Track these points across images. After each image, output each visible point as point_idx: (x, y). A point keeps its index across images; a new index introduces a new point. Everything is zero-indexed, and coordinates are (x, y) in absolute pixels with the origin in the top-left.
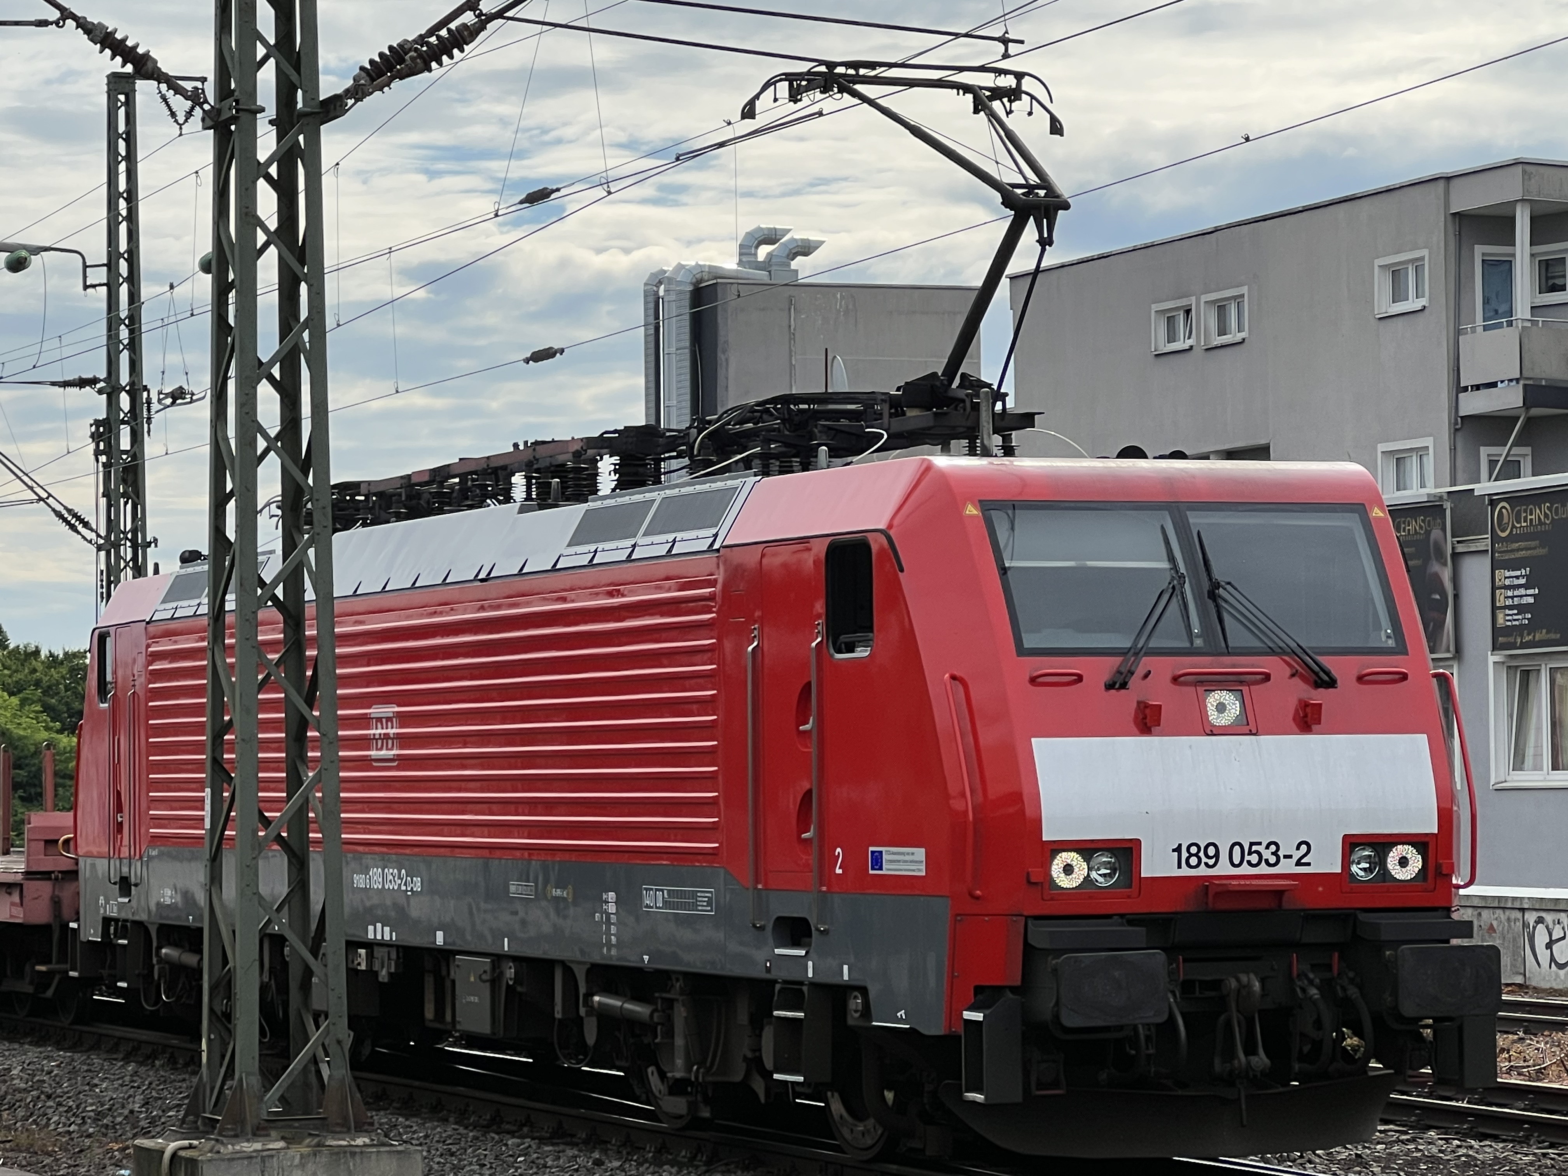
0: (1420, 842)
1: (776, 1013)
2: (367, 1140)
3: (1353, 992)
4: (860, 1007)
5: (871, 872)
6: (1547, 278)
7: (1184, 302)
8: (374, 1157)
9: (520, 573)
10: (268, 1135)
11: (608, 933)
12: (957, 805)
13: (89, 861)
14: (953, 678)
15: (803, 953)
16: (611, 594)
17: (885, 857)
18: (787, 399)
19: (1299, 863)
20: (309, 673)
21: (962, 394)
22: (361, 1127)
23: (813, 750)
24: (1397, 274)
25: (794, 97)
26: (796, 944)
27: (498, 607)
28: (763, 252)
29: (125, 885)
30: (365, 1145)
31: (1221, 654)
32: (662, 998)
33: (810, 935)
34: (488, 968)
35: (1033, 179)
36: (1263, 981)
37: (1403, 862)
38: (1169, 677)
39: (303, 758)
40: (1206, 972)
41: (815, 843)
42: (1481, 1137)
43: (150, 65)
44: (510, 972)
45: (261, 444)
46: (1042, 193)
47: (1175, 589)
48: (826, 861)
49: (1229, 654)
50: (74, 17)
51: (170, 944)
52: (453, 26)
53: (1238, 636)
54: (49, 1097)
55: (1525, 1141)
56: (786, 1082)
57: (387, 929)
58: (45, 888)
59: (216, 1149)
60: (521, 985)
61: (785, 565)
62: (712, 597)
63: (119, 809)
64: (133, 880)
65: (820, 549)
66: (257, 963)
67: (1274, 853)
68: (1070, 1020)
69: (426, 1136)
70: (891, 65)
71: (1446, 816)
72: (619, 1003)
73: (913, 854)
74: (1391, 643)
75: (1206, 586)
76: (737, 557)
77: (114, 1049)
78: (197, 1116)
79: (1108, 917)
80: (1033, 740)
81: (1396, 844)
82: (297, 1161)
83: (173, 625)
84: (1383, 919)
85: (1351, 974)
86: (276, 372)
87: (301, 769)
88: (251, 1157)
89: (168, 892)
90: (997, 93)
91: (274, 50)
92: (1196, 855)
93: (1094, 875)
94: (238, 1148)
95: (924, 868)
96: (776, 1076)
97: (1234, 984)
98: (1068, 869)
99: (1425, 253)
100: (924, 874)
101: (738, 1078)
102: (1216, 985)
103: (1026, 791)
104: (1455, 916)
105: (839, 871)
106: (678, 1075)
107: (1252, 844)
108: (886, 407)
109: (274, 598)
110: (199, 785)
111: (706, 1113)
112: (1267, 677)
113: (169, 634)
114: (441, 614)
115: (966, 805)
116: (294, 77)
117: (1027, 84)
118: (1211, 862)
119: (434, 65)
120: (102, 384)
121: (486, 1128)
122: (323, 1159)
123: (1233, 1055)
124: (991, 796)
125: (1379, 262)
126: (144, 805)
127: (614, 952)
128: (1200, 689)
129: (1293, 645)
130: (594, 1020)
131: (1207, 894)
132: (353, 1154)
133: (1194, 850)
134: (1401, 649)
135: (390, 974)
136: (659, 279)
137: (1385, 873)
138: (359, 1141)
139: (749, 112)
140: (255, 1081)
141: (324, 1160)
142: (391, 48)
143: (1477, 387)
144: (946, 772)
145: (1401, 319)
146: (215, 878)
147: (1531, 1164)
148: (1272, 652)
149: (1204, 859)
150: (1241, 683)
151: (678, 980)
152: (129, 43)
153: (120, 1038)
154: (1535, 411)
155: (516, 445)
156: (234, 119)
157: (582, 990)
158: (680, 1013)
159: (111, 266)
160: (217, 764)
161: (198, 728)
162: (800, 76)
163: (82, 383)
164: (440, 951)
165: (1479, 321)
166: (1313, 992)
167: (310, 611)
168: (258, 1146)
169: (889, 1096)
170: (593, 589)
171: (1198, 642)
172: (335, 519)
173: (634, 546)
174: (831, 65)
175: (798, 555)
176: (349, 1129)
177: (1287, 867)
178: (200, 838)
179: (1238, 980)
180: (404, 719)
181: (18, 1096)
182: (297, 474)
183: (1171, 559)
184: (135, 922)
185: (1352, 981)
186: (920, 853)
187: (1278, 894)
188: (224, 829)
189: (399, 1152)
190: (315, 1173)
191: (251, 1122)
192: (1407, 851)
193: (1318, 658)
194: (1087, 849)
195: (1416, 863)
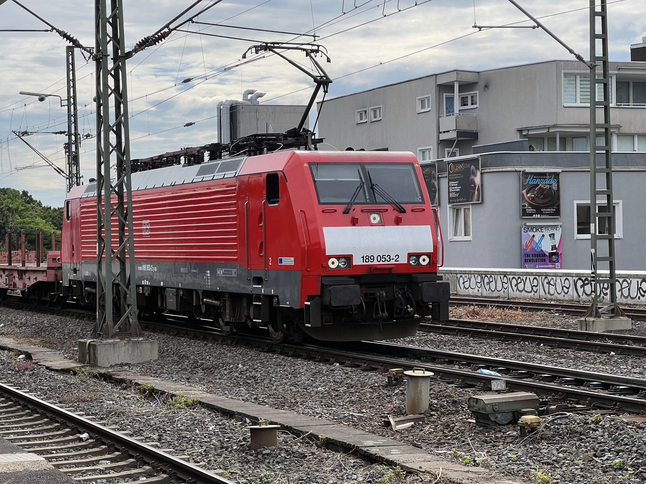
0: (428, 255)
1: (254, 303)
2: (142, 339)
3: (411, 295)
4: (276, 301)
5: (279, 264)
6: (463, 102)
7: (364, 109)
8: (144, 343)
9: (183, 184)
10: (115, 338)
11: (208, 282)
12: (302, 245)
13: (65, 264)
14: (301, 211)
15: (261, 286)
16: (208, 189)
17: (283, 260)
18: (255, 135)
19: (396, 261)
20: (125, 212)
21: (303, 133)
22: (141, 335)
23: (263, 231)
24: (422, 101)
25: (257, 52)
26: (259, 284)
27: (177, 193)
29: (75, 271)
30: (142, 340)
31: (375, 204)
32: (223, 299)
33: (263, 282)
34: (175, 292)
35: (322, 75)
36: (386, 293)
37: (424, 260)
38: (360, 210)
39: (124, 235)
40: (371, 291)
41: (264, 257)
42: (445, 334)
43: (77, 42)
44: (181, 293)
45: (111, 149)
46: (325, 78)
47: (362, 186)
48: (267, 261)
49: (377, 204)
50: (56, 29)
51: (87, 287)
52: (162, 32)
53: (379, 199)
54: (55, 329)
55: (456, 335)
56: (257, 322)
57: (147, 282)
58: (53, 272)
59: (101, 342)
60: (184, 296)
61: (255, 180)
62: (235, 189)
63: (73, 250)
64: (77, 269)
65: (265, 176)
66: (112, 291)
67: (389, 258)
68: (334, 304)
69: (159, 338)
70: (283, 43)
71: (435, 248)
72: (210, 301)
73: (290, 259)
74: (420, 201)
75: (370, 185)
76: (242, 178)
77: (73, 315)
78: (96, 333)
79: (344, 276)
80: (323, 228)
81: (422, 255)
82: (123, 345)
83: (87, 199)
84: (419, 276)
85: (410, 291)
86: (115, 128)
87: (123, 238)
88: (110, 344)
89: (87, 272)
90: (312, 51)
91: (112, 39)
92: (368, 259)
93: (340, 264)
94: (107, 341)
96: (254, 320)
97: (378, 294)
98: (333, 263)
99: (430, 95)
100: (293, 264)
101: (244, 321)
102: (374, 294)
103: (321, 241)
104: (438, 275)
105: (270, 264)
106: (227, 320)
107: (383, 256)
108: (282, 137)
109: (115, 191)
110: (95, 243)
111: (235, 331)
112: (387, 210)
113: (86, 201)
114: (161, 195)
115: (305, 246)
116: (118, 46)
117: (320, 48)
118: (372, 261)
119: (157, 43)
120: (67, 133)
121: (175, 336)
123: (378, 313)
124: (312, 243)
125: (417, 98)
126: (80, 249)
127: (209, 287)
128: (369, 214)
129: (394, 201)
130: (204, 306)
131: (371, 269)
132: (139, 343)
133: (367, 257)
134: (423, 202)
135: (148, 294)
136: (221, 104)
137: (419, 263)
138: (140, 339)
139: (244, 57)
140: (112, 323)
141: (131, 344)
142: (145, 38)
143: (444, 132)
144: (300, 237)
145: (423, 114)
146: (100, 268)
147: (458, 341)
148: (388, 203)
149: (370, 260)
150: (380, 212)
151: (227, 294)
152: (71, 36)
153: (75, 312)
154: (460, 139)
155: (182, 149)
156: (101, 58)
157: (201, 297)
158: (228, 303)
159: (68, 100)
160: (100, 236)
161: (94, 228)
162: (258, 46)
163: (61, 133)
164: (162, 287)
165: (445, 114)
166: (400, 295)
167: (125, 195)
168: (112, 341)
169: (285, 326)
170: (203, 188)
171: (368, 201)
172: (132, 169)
173: (214, 176)
174: (267, 43)
175: (258, 178)
176: (137, 336)
177: (393, 262)
178: (95, 257)
179: (380, 293)
180: (152, 224)
181: (46, 328)
182: (121, 157)
183: (361, 178)
184: (78, 281)
185: (410, 293)
186: (292, 259)
187: (390, 269)
188: (102, 255)
189: (151, 342)
190: (128, 348)
191: (110, 334)
192: (425, 257)
193: (401, 205)
194: (338, 257)
195: (427, 260)
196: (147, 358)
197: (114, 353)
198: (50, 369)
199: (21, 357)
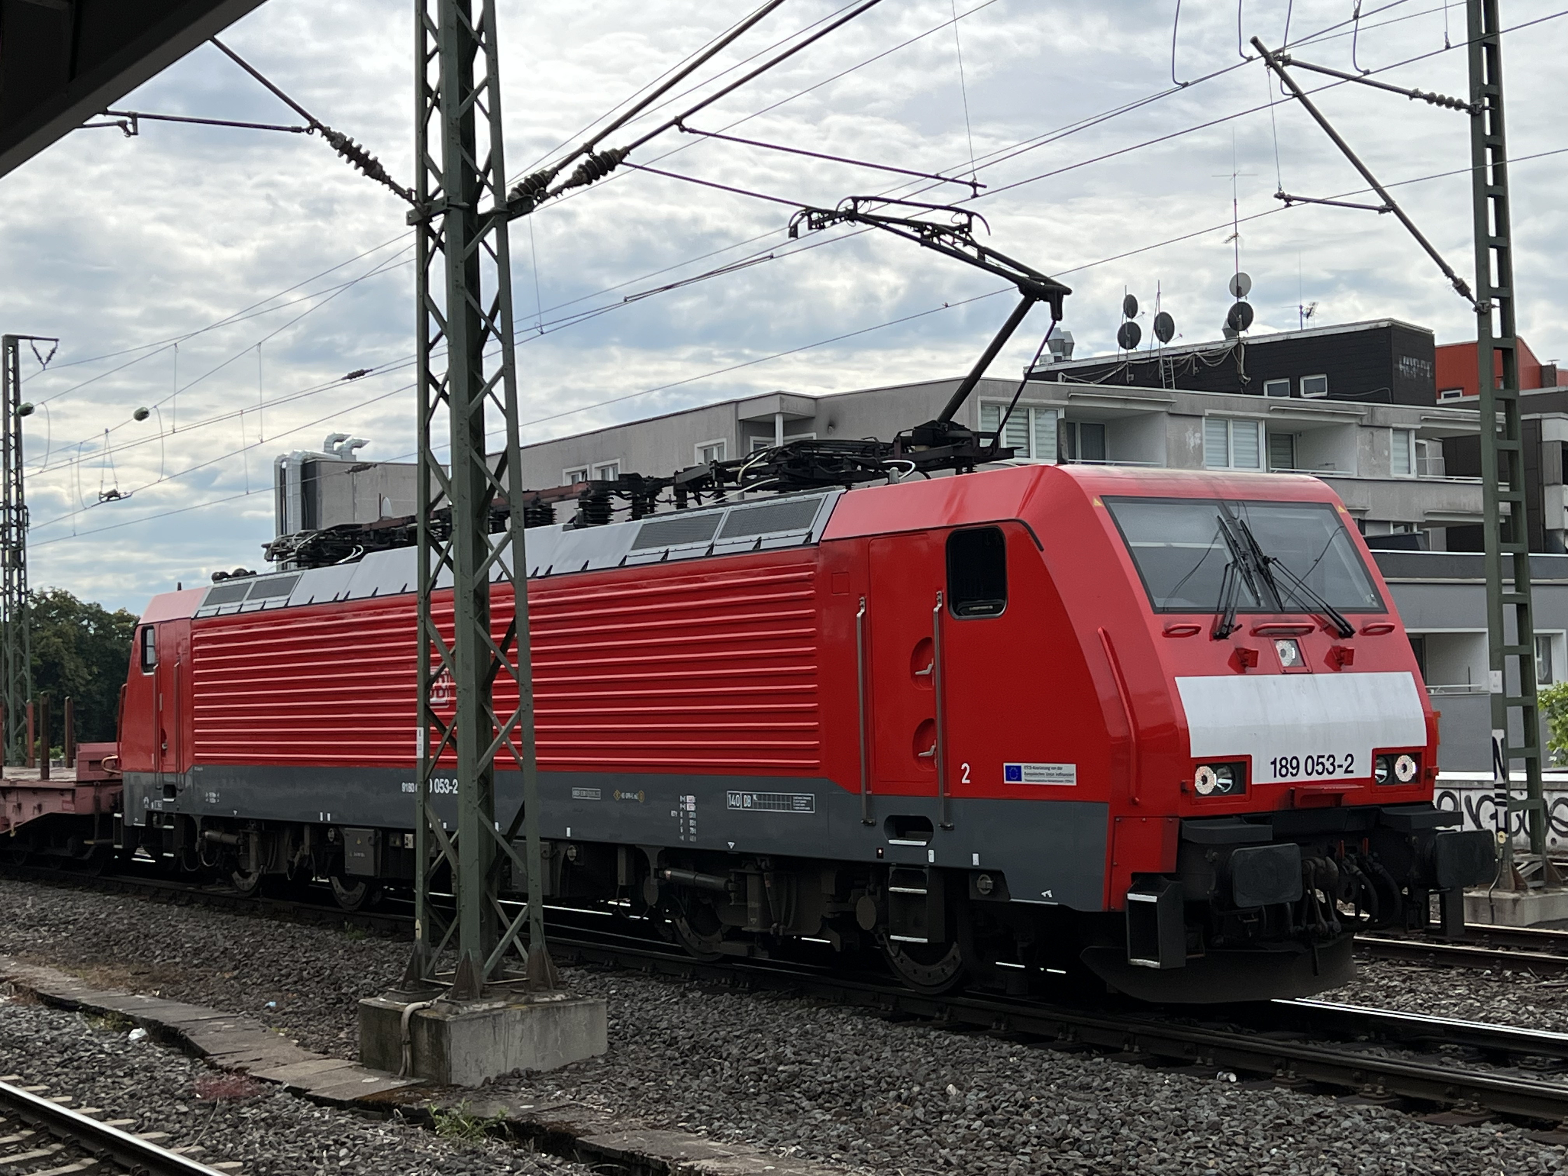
0: (1415, 753)
1: (892, 889)
2: (563, 996)
4: (991, 887)
5: (1006, 782)
7: (582, 468)
8: (573, 1009)
9: (583, 571)
10: (490, 997)
11: (687, 827)
12: (1114, 730)
15: (924, 843)
16: (687, 581)
17: (1023, 771)
19: (1346, 771)
22: (559, 985)
23: (935, 690)
24: (707, 452)
26: (914, 837)
27: (559, 595)
28: (337, 445)
29: (170, 790)
30: (563, 1001)
31: (1279, 613)
32: (737, 874)
33: (932, 830)
37: (1405, 768)
38: (1252, 629)
41: (939, 761)
44: (573, 852)
47: (1236, 564)
48: (953, 773)
49: (1284, 612)
50: (320, 127)
51: (210, 830)
58: (90, 792)
59: (454, 1010)
60: (582, 860)
62: (812, 578)
63: (163, 742)
64: (178, 787)
65: (941, 537)
67: (1332, 764)
68: (1241, 901)
71: (1431, 733)
72: (689, 876)
73: (1060, 768)
74: (1375, 604)
76: (838, 547)
78: (417, 980)
79: (1230, 816)
80: (1176, 679)
81: (1400, 755)
82: (518, 1018)
83: (217, 619)
84: (1397, 812)
85: (1375, 854)
88: (485, 1017)
89: (214, 795)
92: (1285, 767)
93: (1221, 784)
94: (471, 1009)
95: (1074, 779)
98: (1204, 780)
99: (724, 440)
100: (1075, 784)
103: (1178, 718)
105: (965, 782)
107: (1319, 757)
112: (1310, 629)
113: (214, 625)
118: (1294, 771)
122: (537, 1014)
125: (697, 445)
126: (188, 739)
127: (692, 839)
128: (1272, 639)
129: (1324, 606)
131: (1293, 797)
132: (558, 1009)
133: (1284, 762)
134: (1383, 609)
136: (283, 459)
137: (1393, 777)
138: (558, 998)
140: (479, 954)
149: (1290, 770)
150: (1296, 634)
151: (762, 861)
156: (443, 214)
157: (653, 866)
158: (757, 884)
166: (1356, 868)
168: (485, 1006)
170: (669, 577)
171: (1262, 604)
173: (712, 546)
174: (855, 200)
176: (548, 987)
177: (1339, 774)
179: (1315, 863)
184: (178, 814)
185: (1375, 860)
186: (1070, 768)
189: (590, 1005)
190: (531, 1026)
191: (478, 987)
192: (1404, 759)
193: (1343, 616)
194: (1215, 763)
195: (1413, 768)
196: (579, 1052)
197: (495, 1042)
198: (310, 1098)
199: (136, 1034)
